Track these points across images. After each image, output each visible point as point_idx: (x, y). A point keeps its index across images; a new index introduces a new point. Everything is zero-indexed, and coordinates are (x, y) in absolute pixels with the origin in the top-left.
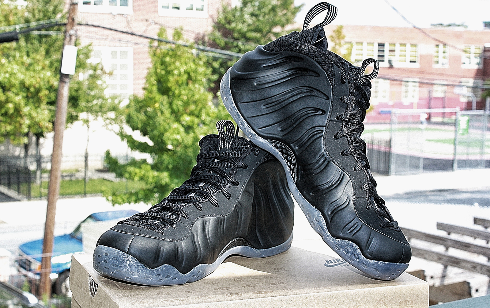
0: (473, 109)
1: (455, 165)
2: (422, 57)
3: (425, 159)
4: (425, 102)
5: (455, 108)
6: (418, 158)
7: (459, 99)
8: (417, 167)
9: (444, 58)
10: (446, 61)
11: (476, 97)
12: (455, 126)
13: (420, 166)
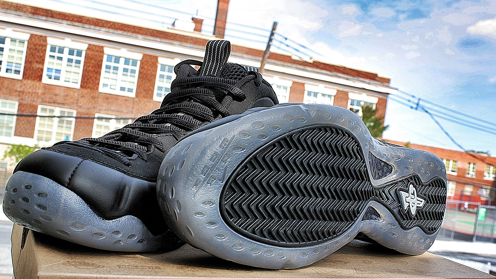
0: (489, 204)
1: (474, 239)
2: (459, 169)
3: (455, 232)
4: (458, 197)
5: (478, 202)
6: (451, 231)
7: (480, 198)
8: (449, 236)
9: (473, 171)
10: (474, 173)
11: (491, 198)
12: (476, 214)
13: (451, 236)
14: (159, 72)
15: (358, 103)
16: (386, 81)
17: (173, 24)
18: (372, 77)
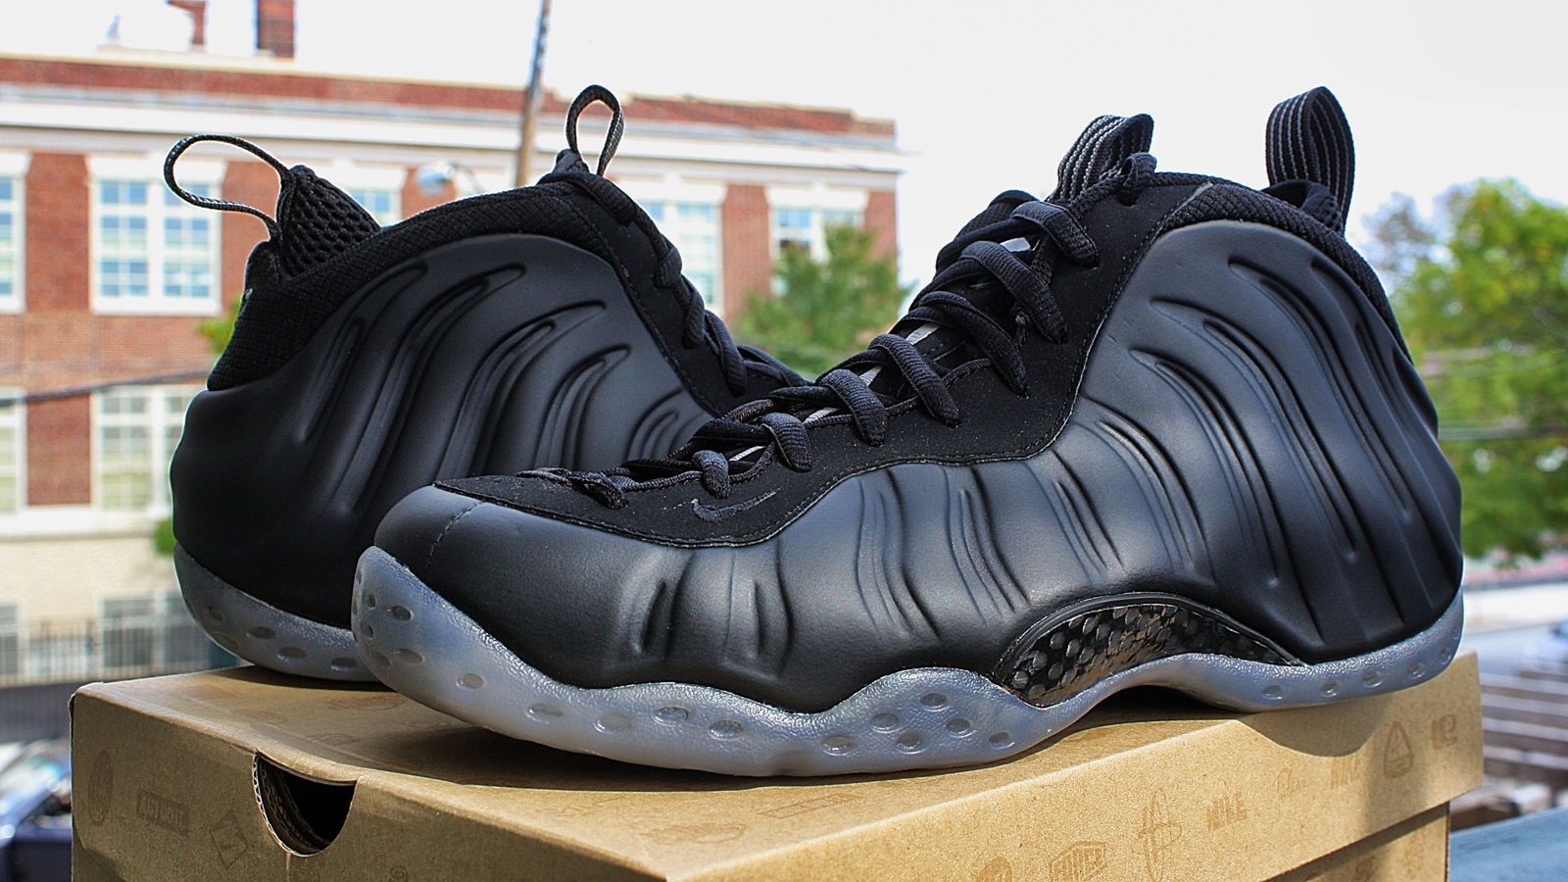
14: (98, 210)
15: (804, 215)
16: (882, 130)
17: (114, 31)
18: (833, 123)
